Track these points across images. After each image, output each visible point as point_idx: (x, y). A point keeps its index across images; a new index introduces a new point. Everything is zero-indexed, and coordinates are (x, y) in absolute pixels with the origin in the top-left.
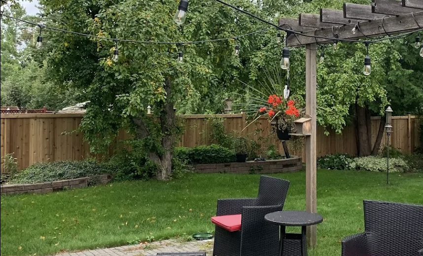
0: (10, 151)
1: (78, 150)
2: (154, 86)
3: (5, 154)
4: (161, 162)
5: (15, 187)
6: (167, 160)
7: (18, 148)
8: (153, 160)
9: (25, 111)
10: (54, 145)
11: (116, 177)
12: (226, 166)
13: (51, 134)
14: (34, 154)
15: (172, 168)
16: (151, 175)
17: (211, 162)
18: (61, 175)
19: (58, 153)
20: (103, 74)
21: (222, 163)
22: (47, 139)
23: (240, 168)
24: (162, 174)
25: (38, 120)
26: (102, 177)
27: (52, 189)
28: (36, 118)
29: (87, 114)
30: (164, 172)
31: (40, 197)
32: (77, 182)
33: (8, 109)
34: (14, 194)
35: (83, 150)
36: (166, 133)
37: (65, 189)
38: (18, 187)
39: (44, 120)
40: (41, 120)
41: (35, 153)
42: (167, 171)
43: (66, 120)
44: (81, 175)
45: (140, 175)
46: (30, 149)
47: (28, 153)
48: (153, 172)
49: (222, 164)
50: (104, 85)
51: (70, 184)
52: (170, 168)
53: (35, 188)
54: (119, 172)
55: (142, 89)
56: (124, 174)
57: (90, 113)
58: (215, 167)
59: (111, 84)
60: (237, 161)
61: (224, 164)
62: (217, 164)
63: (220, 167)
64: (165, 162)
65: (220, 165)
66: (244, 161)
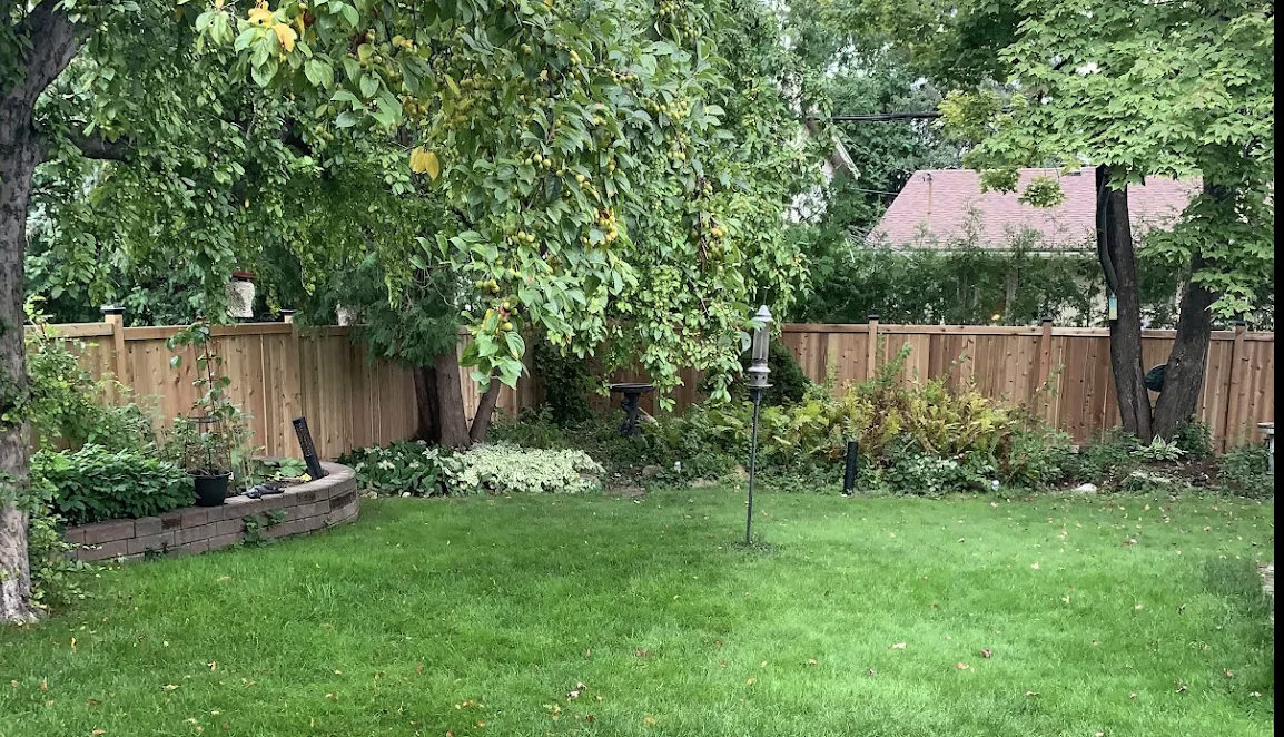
12: (167, 525)
21: (151, 514)
23: (213, 526)
49: (151, 519)
58: (130, 532)
60: (199, 504)
61: (159, 519)
62: (138, 521)
63: (149, 532)
64: (9, 546)
65: (149, 524)
66: (221, 502)
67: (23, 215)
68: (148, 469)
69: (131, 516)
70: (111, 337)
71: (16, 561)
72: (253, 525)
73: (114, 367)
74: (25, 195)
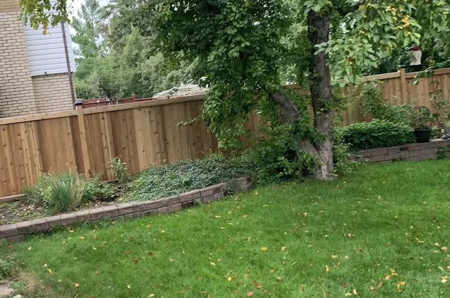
0: (116, 154)
1: (195, 144)
2: (394, 14)
3: (111, 158)
4: (318, 153)
5: (133, 207)
6: (327, 150)
7: (125, 148)
8: (307, 152)
9: (116, 101)
10: (166, 140)
11: (258, 179)
12: (402, 149)
13: (160, 126)
14: (143, 154)
15: (335, 161)
16: (305, 173)
17: (379, 146)
18: (188, 184)
19: (171, 150)
20: (230, 31)
21: (395, 145)
22: (156, 133)
23: (423, 151)
24: (323, 171)
25: (142, 110)
26: (241, 181)
27: (180, 204)
28: (140, 108)
29: (210, 94)
30: (324, 167)
31: (168, 219)
32: (211, 192)
33: (98, 101)
34: (135, 217)
35: (200, 144)
36: (322, 110)
37: (197, 204)
38: (137, 206)
39: (149, 109)
40: (147, 110)
41: (144, 152)
42: (328, 165)
43: (174, 107)
44: (214, 181)
45: (290, 175)
46: (138, 147)
47: (136, 152)
48: (308, 169)
49: (395, 147)
50: (232, 48)
51: (202, 196)
52: (331, 160)
53: (159, 205)
54: (261, 172)
55: (372, 24)
56: (268, 174)
57: (216, 92)
58: (385, 152)
59: (243, 45)
60: (418, 141)
61: (398, 147)
62: (389, 148)
63: (394, 152)
64: (324, 153)
65: (394, 149)
66: (427, 140)
67: (326, 39)
68: (395, 128)
69: (386, 146)
70: (399, 78)
71: (327, 159)
72: (442, 150)
73: (401, 90)
74: (326, 32)
